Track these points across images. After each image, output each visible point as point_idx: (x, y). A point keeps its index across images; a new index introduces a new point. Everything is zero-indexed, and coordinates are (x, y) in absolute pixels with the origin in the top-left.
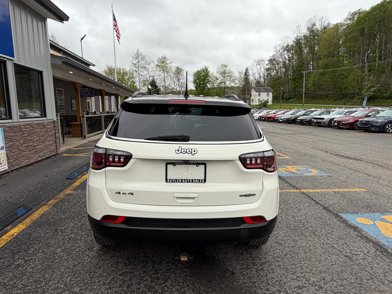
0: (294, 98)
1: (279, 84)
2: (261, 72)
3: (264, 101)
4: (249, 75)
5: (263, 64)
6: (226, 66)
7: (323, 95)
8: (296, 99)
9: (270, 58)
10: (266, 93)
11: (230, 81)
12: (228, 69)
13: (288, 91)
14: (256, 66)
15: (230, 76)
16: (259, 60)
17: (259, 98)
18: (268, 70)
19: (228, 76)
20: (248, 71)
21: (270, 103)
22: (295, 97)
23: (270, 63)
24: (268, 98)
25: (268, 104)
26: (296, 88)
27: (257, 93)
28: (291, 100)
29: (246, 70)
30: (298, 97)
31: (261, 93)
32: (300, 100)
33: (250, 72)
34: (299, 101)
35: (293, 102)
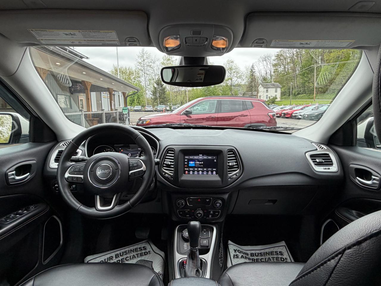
0: (303, 94)
1: (287, 79)
2: (268, 68)
3: (272, 97)
4: (255, 72)
5: (270, 60)
6: (232, 62)
7: (335, 89)
8: (305, 94)
9: (278, 53)
10: (274, 89)
11: (237, 78)
12: (234, 65)
13: (296, 87)
14: (262, 62)
15: (237, 72)
16: (265, 56)
17: (267, 94)
18: (275, 65)
19: (234, 72)
20: (253, 67)
21: (279, 99)
22: (304, 92)
23: (277, 59)
24: (276, 94)
25: (276, 100)
26: (305, 83)
27: (265, 89)
28: (300, 95)
29: (252, 66)
30: (307, 92)
31: (269, 89)
32: (310, 95)
33: (256, 69)
34: (309, 97)
35: (302, 98)
